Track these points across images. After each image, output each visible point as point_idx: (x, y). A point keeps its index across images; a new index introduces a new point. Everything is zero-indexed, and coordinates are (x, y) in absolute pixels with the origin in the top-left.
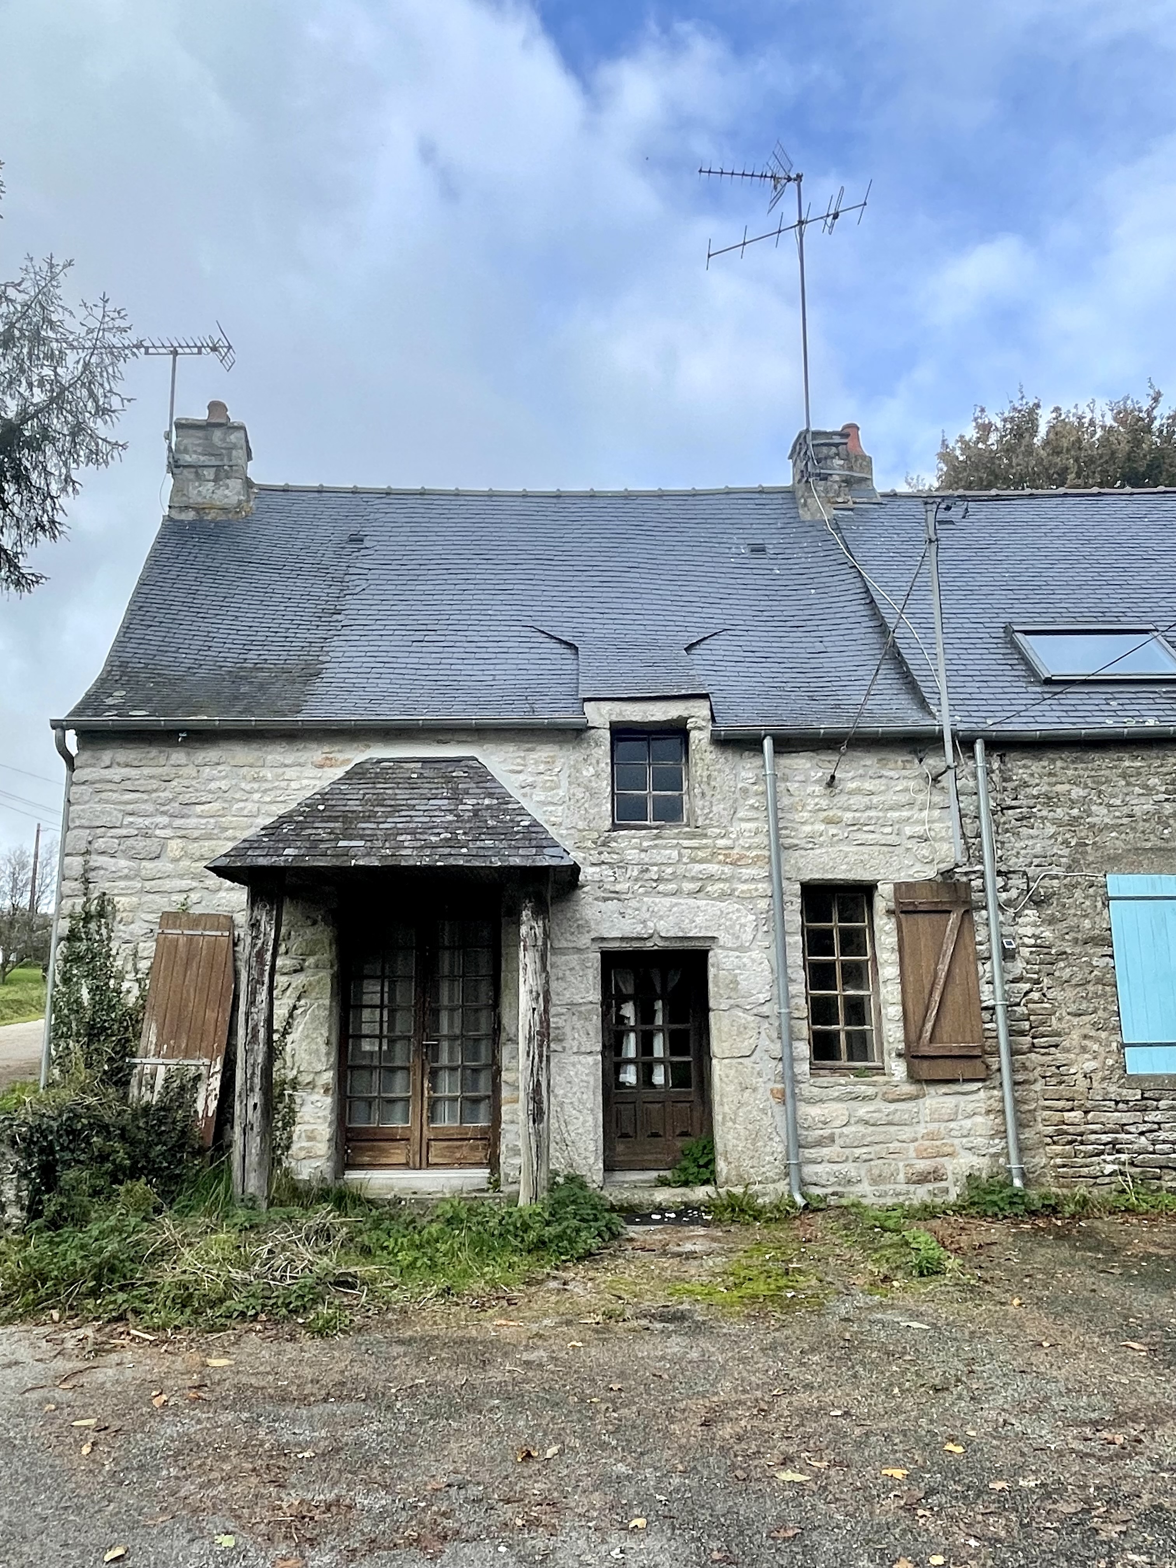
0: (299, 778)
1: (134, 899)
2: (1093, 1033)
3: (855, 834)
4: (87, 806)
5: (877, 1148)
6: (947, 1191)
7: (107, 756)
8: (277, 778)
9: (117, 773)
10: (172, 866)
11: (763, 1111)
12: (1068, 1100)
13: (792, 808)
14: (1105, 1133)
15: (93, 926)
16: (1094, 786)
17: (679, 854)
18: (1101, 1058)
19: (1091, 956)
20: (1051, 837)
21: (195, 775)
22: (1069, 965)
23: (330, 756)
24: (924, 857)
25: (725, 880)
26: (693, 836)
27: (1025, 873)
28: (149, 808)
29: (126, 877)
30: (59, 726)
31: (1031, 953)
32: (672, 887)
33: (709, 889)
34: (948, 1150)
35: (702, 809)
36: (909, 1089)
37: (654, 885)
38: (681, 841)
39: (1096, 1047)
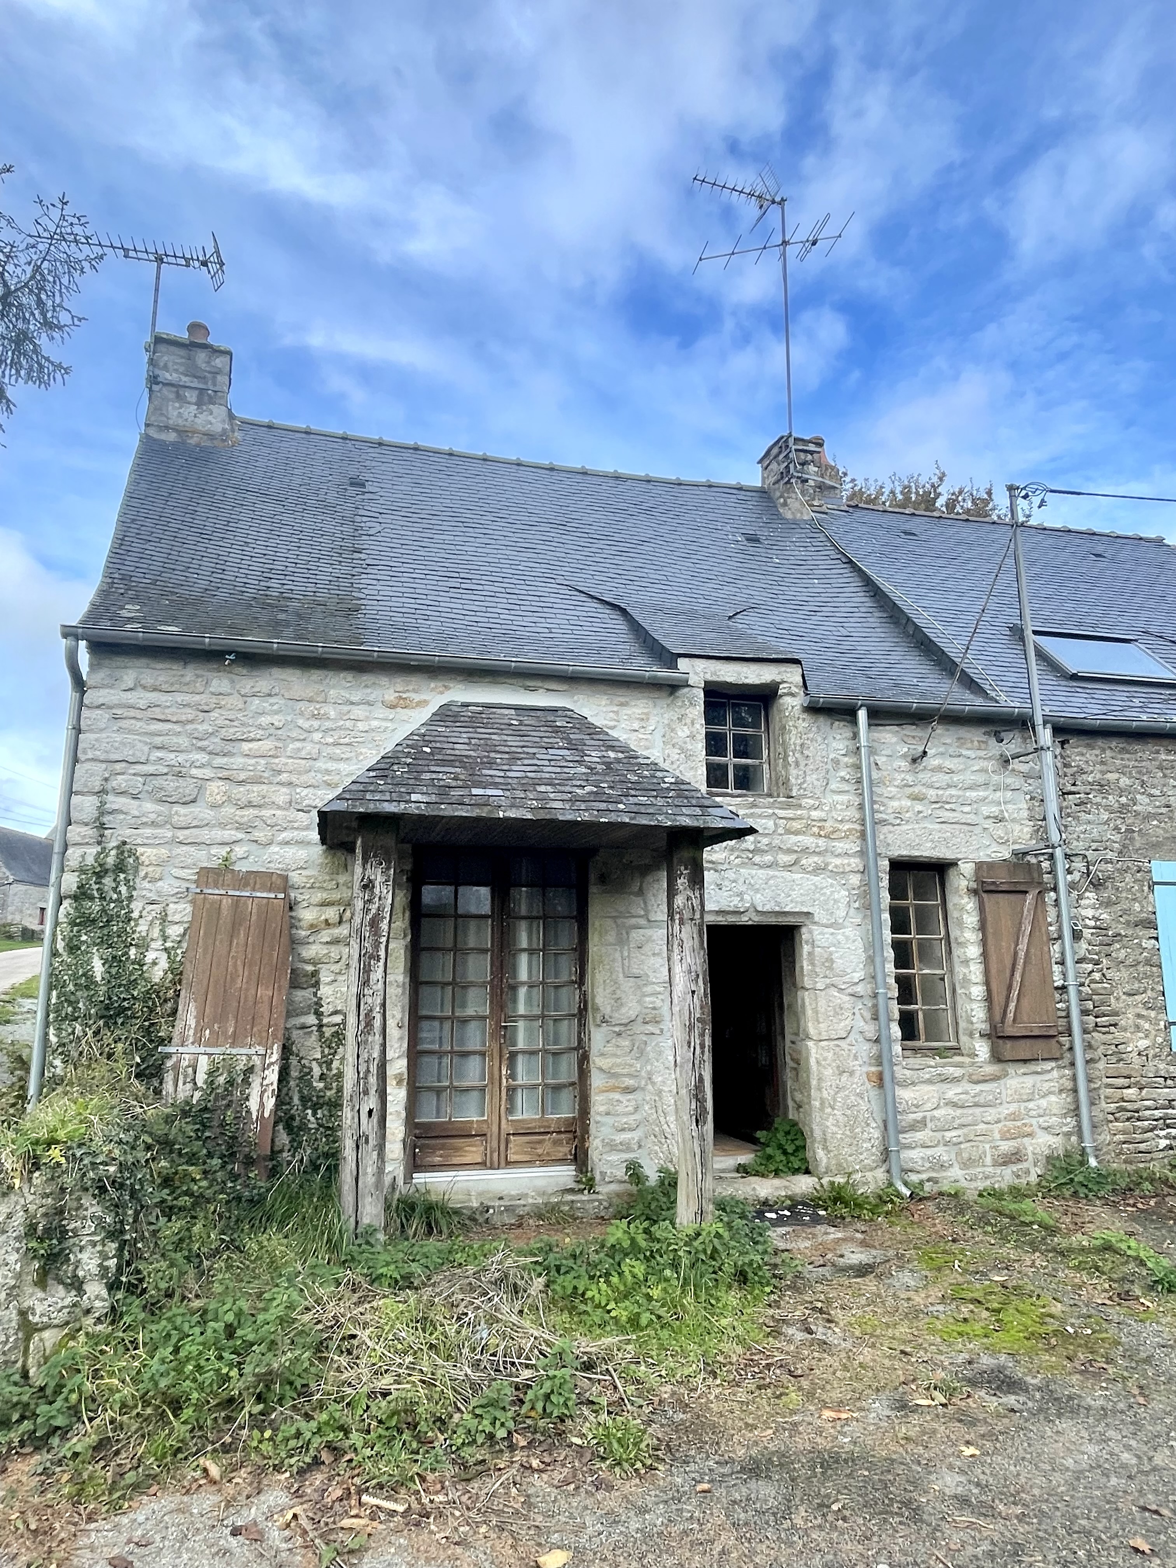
0: (367, 719)
1: (163, 851)
2: (1144, 1013)
3: (937, 812)
4: (104, 735)
5: (965, 1130)
6: (1028, 1172)
7: (129, 677)
8: (341, 716)
9: (141, 698)
10: (212, 813)
11: (860, 1095)
12: (1125, 1077)
13: (881, 782)
14: (1156, 1109)
15: (108, 881)
16: (1138, 776)
17: (775, 824)
18: (1152, 1037)
19: (1140, 938)
20: (1105, 823)
21: (241, 706)
22: (1124, 947)
23: (404, 696)
24: (1002, 838)
25: (819, 853)
26: (789, 806)
27: (1085, 856)
28: (183, 741)
29: (153, 824)
30: (68, 632)
31: (1092, 934)
32: (768, 858)
33: (804, 862)
34: (1027, 1129)
35: (797, 778)
36: (991, 1069)
37: (751, 856)
38: (776, 811)
39: (1147, 1026)
